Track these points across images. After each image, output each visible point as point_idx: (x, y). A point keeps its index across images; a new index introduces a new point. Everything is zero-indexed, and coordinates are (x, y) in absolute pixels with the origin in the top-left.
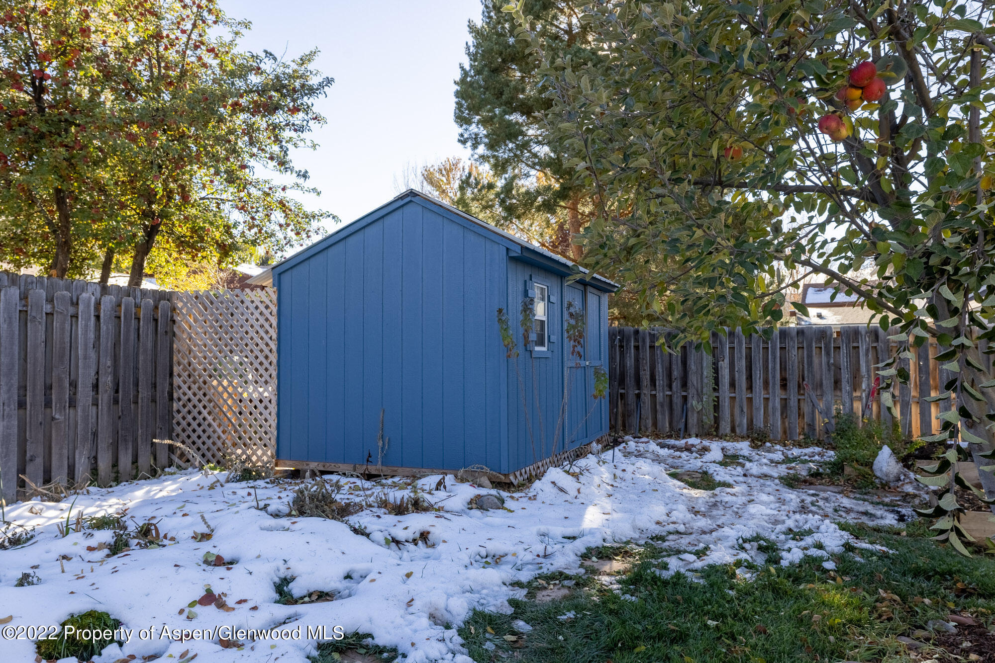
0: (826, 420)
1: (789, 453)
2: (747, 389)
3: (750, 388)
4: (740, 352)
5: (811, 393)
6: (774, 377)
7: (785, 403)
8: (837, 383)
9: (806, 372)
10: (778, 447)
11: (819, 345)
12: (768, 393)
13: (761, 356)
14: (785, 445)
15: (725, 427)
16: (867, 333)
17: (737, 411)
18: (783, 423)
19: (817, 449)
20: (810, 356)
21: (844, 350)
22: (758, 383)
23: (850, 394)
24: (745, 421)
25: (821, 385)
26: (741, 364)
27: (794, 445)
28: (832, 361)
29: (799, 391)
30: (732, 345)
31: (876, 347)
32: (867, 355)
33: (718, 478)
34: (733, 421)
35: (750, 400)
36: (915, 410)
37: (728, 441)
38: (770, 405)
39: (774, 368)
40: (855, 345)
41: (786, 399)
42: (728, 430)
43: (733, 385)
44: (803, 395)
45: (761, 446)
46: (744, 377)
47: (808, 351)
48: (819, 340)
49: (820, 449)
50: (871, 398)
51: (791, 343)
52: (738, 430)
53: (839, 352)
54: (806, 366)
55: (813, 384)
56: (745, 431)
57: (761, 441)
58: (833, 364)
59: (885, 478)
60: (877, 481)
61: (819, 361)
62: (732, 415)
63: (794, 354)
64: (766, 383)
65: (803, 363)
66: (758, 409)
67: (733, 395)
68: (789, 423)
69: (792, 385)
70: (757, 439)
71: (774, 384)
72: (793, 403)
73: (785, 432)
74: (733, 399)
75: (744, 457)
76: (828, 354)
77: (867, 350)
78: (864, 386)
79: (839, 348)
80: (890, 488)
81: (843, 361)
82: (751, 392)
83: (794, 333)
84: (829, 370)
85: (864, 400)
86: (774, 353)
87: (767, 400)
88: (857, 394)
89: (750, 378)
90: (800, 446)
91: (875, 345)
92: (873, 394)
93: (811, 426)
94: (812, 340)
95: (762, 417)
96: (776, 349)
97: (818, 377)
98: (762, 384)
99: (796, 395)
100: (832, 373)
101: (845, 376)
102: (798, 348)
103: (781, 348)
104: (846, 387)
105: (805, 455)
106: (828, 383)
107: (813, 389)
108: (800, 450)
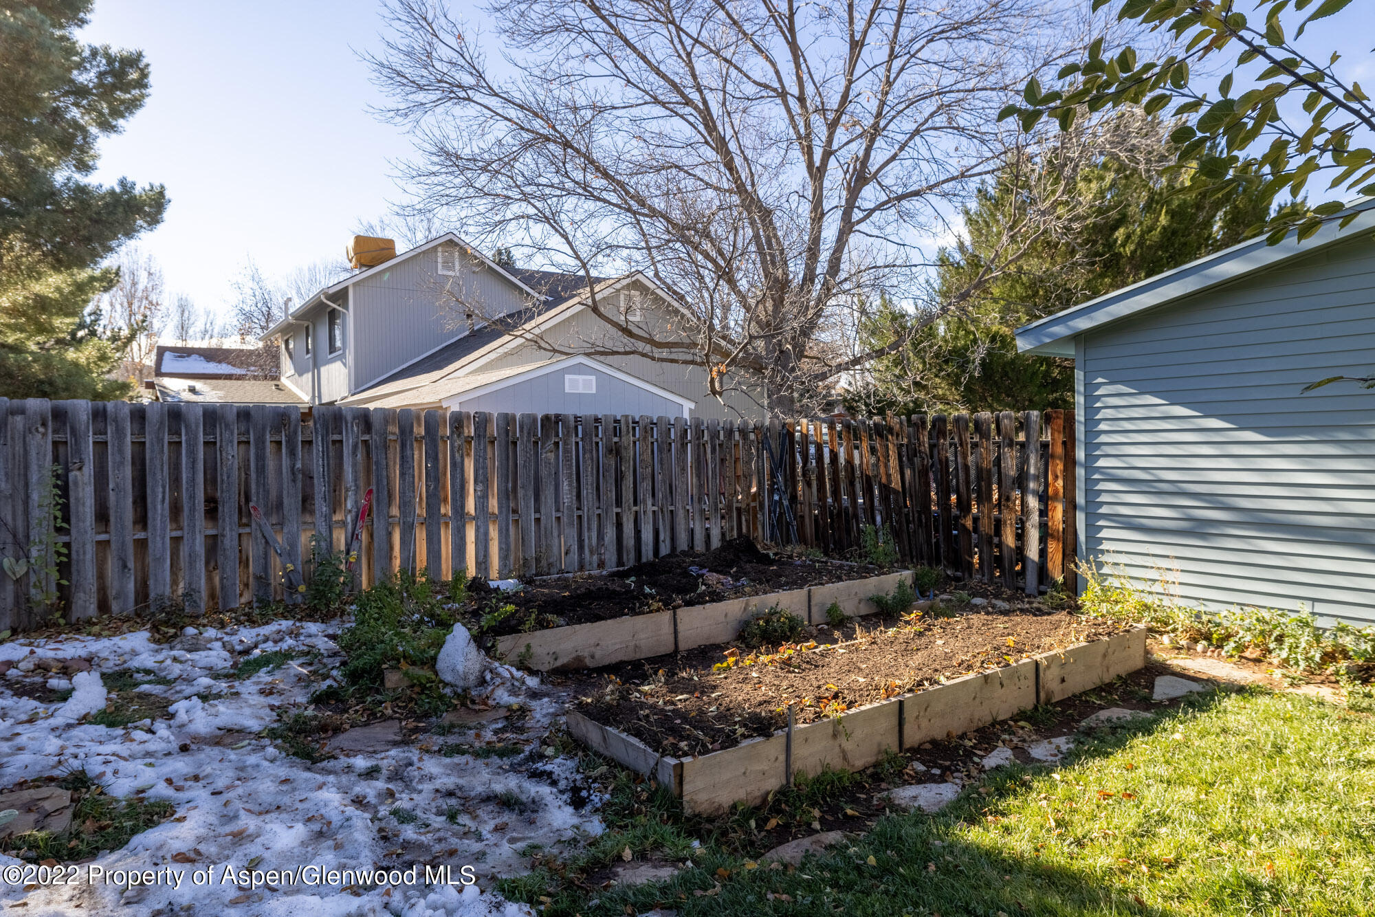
0: (290, 566)
1: (234, 639)
2: (135, 523)
3: (142, 520)
4: (121, 451)
5: (263, 521)
6: (192, 497)
7: (213, 544)
8: (306, 502)
9: (253, 486)
10: (211, 633)
11: (277, 438)
12: (181, 529)
13: (166, 457)
14: (222, 625)
15: (85, 604)
16: (354, 418)
17: (111, 566)
18: (210, 579)
19: (285, 624)
20: (261, 458)
21: (318, 447)
22: (159, 509)
23: (328, 519)
24: (131, 586)
25: (279, 505)
26: (122, 476)
27: (239, 623)
28: (299, 465)
29: (240, 518)
30: (100, 438)
31: (365, 442)
32: (354, 453)
33: (121, 788)
34: (102, 590)
35: (142, 545)
36: (421, 535)
37: (98, 636)
38: (184, 551)
39: (192, 481)
40: (336, 437)
41: (215, 537)
42: (92, 610)
43: (102, 516)
44: (248, 525)
45: (175, 636)
46: (130, 500)
47: (257, 448)
48: (277, 429)
49: (290, 623)
50: (360, 523)
51: (226, 435)
52: (115, 607)
53: (310, 452)
54: (253, 475)
55: (266, 506)
56: (131, 607)
57: (174, 626)
58: (303, 471)
59: (461, 683)
60: (448, 691)
61: (277, 465)
62: (101, 576)
63: (232, 455)
64: (176, 510)
65: (247, 468)
66: (160, 560)
67: (103, 537)
68: (222, 579)
69: (228, 510)
70: (166, 623)
71: (193, 509)
72: (229, 541)
73: (212, 596)
74: (103, 545)
75: (148, 672)
76: (292, 453)
77: (355, 447)
78: (349, 506)
79: (310, 442)
80: (473, 702)
81: (318, 466)
82: (145, 527)
83: (232, 417)
84: (294, 481)
85: (350, 527)
86: (192, 453)
87: (176, 541)
88: (337, 517)
89: (141, 501)
90: (253, 623)
91: (366, 437)
92: (362, 518)
93: (263, 580)
94: (264, 429)
95: (168, 573)
96: (196, 444)
97: (273, 494)
98: (167, 512)
99: (235, 528)
100: (299, 485)
101: (320, 488)
102: (239, 443)
103: (205, 443)
104: (321, 507)
105: (266, 640)
106: (291, 502)
107: (265, 514)
108: (254, 631)
